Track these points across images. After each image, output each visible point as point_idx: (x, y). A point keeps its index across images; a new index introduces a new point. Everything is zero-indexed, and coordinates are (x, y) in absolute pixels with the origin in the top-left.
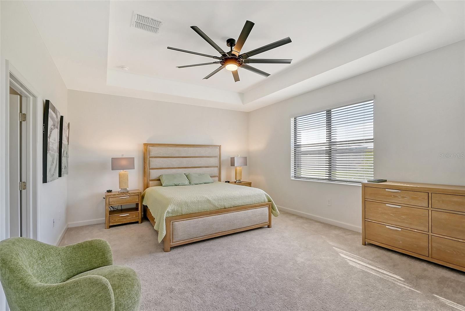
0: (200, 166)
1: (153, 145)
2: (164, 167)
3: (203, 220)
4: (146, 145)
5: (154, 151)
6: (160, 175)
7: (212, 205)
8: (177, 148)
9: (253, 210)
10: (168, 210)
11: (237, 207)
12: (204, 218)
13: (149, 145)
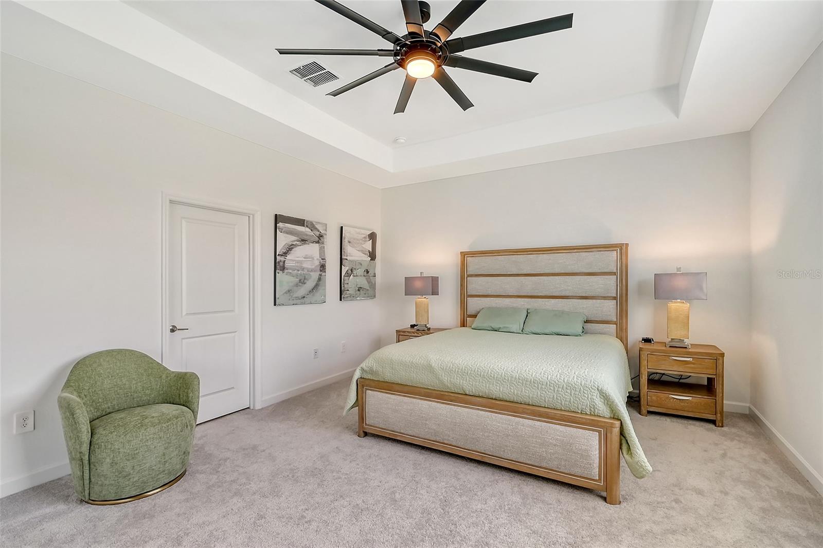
0: (563, 294)
1: (473, 254)
2: (490, 293)
3: (411, 403)
4: (464, 255)
5: (474, 264)
6: (482, 308)
7: (436, 378)
8: (514, 258)
9: (539, 423)
10: (362, 365)
11: (494, 401)
12: (414, 400)
13: (467, 254)
